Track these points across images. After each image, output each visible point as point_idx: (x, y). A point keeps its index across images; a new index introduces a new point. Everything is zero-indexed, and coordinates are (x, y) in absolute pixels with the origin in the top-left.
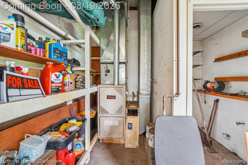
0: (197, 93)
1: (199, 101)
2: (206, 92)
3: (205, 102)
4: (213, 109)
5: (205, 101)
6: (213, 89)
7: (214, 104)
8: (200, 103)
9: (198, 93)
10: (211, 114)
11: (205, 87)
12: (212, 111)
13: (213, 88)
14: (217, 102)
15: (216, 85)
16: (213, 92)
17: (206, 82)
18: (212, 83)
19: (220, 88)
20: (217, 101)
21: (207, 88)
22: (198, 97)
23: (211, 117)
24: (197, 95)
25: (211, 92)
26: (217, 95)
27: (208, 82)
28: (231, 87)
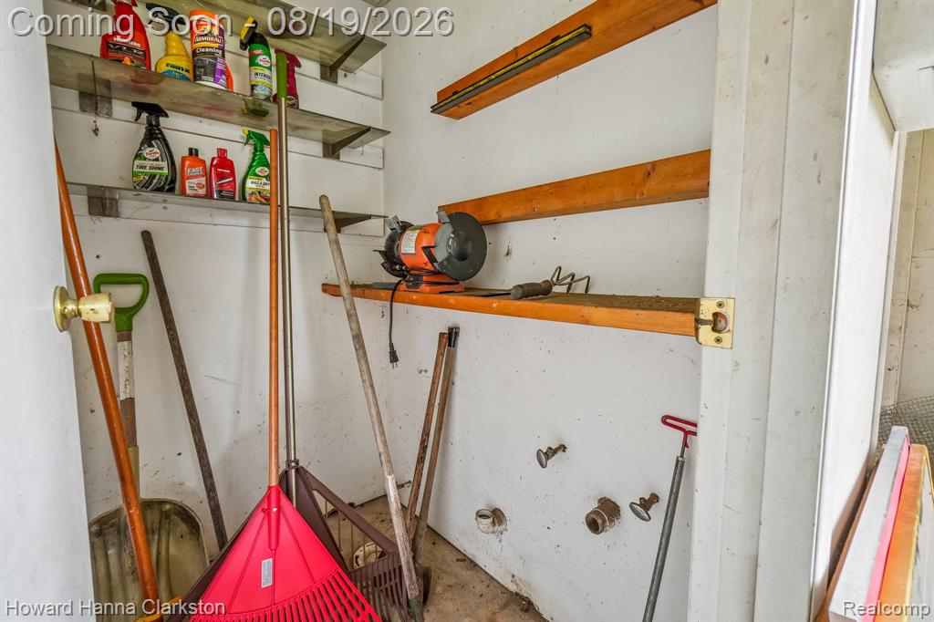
0: (348, 302)
1: (361, 352)
2: (395, 290)
3: (394, 358)
4: (433, 383)
5: (391, 346)
6: (429, 267)
7: (440, 354)
8: (364, 367)
9: (356, 300)
10: (427, 415)
11: (391, 258)
12: (429, 401)
13: (432, 259)
14: (450, 345)
15: (445, 238)
16: (428, 289)
17: (395, 226)
18: (424, 229)
19: (462, 256)
20: (450, 338)
21: (403, 264)
22: (354, 326)
23: (426, 433)
24: (352, 315)
25: (423, 287)
26: (452, 299)
27: (405, 227)
28: (508, 254)
